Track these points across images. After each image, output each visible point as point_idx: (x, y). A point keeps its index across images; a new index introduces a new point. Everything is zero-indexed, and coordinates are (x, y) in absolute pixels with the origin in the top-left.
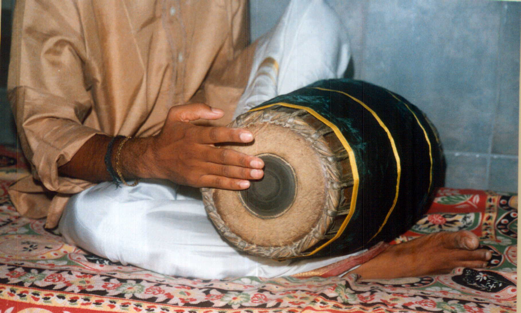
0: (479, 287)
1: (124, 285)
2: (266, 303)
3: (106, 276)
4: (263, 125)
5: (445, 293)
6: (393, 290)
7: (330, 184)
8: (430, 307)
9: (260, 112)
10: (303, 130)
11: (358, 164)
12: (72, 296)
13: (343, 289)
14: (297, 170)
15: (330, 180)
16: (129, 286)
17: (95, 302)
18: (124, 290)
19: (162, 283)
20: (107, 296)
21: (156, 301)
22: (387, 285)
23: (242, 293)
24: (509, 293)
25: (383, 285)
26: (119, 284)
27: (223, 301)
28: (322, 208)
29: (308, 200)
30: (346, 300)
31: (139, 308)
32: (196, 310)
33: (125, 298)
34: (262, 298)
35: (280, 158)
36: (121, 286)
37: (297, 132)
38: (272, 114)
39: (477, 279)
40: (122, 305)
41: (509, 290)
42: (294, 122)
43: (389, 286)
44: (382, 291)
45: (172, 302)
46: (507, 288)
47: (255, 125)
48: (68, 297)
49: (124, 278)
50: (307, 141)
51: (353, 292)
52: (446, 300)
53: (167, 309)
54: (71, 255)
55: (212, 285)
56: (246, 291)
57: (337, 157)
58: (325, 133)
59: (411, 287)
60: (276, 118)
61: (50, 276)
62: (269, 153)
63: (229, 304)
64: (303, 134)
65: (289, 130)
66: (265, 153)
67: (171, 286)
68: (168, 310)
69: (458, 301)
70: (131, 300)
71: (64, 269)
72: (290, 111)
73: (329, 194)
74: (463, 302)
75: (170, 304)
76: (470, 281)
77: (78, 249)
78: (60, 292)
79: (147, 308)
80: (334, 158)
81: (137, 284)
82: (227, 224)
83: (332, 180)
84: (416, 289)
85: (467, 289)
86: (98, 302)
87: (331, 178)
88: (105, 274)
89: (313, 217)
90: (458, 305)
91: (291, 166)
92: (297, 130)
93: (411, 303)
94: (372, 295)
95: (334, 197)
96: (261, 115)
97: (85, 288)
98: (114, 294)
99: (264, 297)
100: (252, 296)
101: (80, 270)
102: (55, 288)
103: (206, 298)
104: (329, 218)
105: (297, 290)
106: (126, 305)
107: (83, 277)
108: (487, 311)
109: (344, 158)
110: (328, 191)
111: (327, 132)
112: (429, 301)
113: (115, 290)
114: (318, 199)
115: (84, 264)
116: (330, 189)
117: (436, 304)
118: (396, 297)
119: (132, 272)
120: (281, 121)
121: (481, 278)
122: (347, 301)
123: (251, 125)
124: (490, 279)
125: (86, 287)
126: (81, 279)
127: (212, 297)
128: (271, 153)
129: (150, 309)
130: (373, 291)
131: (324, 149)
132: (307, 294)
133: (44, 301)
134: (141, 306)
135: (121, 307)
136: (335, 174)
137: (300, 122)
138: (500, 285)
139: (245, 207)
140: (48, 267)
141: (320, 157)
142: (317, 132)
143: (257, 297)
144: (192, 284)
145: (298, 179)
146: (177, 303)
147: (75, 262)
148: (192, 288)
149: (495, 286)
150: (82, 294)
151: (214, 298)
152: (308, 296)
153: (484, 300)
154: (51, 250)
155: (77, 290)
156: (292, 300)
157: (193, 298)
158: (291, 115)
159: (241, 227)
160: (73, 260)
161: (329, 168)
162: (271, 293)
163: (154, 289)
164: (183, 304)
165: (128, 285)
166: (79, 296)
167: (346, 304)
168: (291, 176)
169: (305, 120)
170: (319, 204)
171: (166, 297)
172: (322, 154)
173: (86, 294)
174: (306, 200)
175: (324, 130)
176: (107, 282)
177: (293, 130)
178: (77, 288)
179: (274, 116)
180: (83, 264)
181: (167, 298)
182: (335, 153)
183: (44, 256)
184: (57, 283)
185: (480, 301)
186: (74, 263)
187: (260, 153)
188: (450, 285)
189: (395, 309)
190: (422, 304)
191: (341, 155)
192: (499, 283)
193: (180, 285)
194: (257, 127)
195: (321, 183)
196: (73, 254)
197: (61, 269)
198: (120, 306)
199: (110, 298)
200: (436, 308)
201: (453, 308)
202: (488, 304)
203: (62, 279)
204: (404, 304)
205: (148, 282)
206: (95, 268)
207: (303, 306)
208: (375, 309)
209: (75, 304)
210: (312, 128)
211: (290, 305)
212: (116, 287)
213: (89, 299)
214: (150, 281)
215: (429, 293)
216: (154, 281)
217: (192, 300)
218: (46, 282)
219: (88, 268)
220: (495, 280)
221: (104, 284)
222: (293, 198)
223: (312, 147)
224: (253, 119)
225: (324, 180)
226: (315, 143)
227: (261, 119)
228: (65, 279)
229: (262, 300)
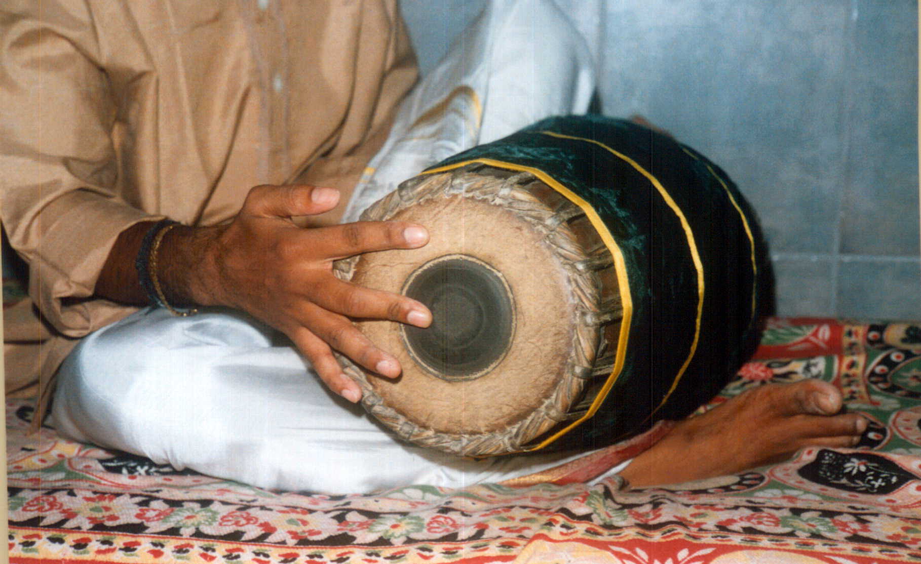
0: (853, 485)
1: (178, 511)
2: (456, 531)
3: (141, 495)
4: (451, 201)
5: (791, 499)
6: (694, 499)
7: (580, 317)
8: (768, 525)
9: (444, 176)
10: (528, 210)
11: (630, 276)
12: (78, 536)
13: (601, 500)
14: (516, 288)
15: (579, 307)
16: (188, 514)
17: (123, 547)
18: (178, 522)
19: (252, 504)
20: (146, 533)
21: (243, 539)
22: (681, 491)
23: (407, 516)
24: (914, 494)
25: (673, 492)
26: (167, 510)
27: (373, 532)
28: (565, 362)
29: (537, 346)
30: (608, 520)
31: (210, 553)
32: (323, 552)
33: (181, 535)
34: (447, 523)
35: (483, 264)
36: (172, 514)
37: (517, 214)
38: (468, 180)
39: (847, 471)
40: (176, 549)
41: (911, 488)
42: (510, 196)
43: (685, 494)
44: (672, 501)
45: (272, 538)
46: (908, 485)
47: (434, 200)
48: (70, 539)
49: (176, 498)
50: (536, 232)
51: (619, 506)
52: (797, 512)
53: (266, 552)
54: (73, 462)
55: (348, 503)
56: (416, 512)
57: (594, 262)
58: (571, 217)
59: (724, 493)
60: (476, 186)
61: (32, 501)
62: (462, 254)
63: (385, 538)
64: (528, 219)
65: (500, 209)
66: (455, 254)
67: (270, 510)
68: (267, 556)
69: (820, 513)
70: (192, 539)
71: (59, 486)
72: (503, 174)
73: (578, 335)
74: (828, 514)
75: (270, 543)
76: (834, 476)
77: (84, 449)
78: (53, 530)
79: (226, 553)
80: (587, 265)
81: (203, 509)
82: (379, 390)
83: (583, 307)
84: (737, 495)
85: (831, 491)
86: (128, 546)
87: (581, 303)
88: (139, 492)
89: (545, 378)
90: (820, 521)
91: (503, 279)
92: (517, 211)
93: (731, 521)
94: (656, 510)
95: (588, 339)
96: (448, 180)
97: (102, 520)
98: (158, 530)
99: (451, 522)
100: (427, 520)
101: (90, 488)
102: (45, 522)
103: (339, 527)
104: (577, 381)
105: (512, 507)
106: (184, 549)
107: (97, 500)
108: (877, 527)
109: (606, 266)
110: (576, 328)
111: (574, 214)
112: (764, 515)
113: (160, 521)
114: (556, 345)
115: (98, 475)
116: (579, 325)
117: (779, 521)
118: (702, 511)
119: (192, 486)
120: (485, 193)
121: (854, 468)
122: (611, 521)
123: (427, 201)
124: (871, 470)
125: (105, 519)
126: (93, 505)
127: (351, 525)
128: (466, 255)
129: (231, 555)
130: (656, 501)
131: (569, 248)
132: (532, 512)
133: (23, 550)
134: (214, 550)
135: (175, 554)
136: (590, 297)
137: (522, 195)
138: (894, 480)
139: (414, 358)
140: (29, 484)
141: (562, 263)
142: (556, 215)
143: (437, 522)
144: (309, 504)
145: (518, 306)
146: (283, 539)
147: (81, 473)
148: (311, 511)
149: (885, 482)
150: (97, 532)
151: (354, 527)
152: (535, 515)
153: (868, 509)
154: (33, 452)
155: (87, 525)
156: (505, 524)
157: (313, 530)
158: (505, 182)
159: (406, 397)
160: (76, 470)
161: (578, 285)
162: (463, 514)
163: (237, 516)
164: (295, 541)
165: (187, 512)
166: (90, 536)
167: (609, 527)
168: (505, 299)
169: (532, 192)
170: (558, 355)
171: (261, 530)
172: (565, 258)
173: (104, 532)
174: (533, 346)
175: (568, 211)
176: (144, 508)
177: (509, 210)
178: (87, 521)
179: (472, 183)
180: (96, 476)
181: (263, 532)
182: (590, 255)
183: (20, 464)
184: (48, 513)
185: (860, 511)
186: (79, 475)
187: (444, 254)
188: (797, 484)
189: (703, 532)
190: (754, 521)
191: (600, 259)
192: (892, 476)
193: (286, 507)
194: (438, 205)
195: (563, 315)
196: (77, 459)
197: (53, 487)
198: (173, 552)
199: (153, 537)
200: (780, 527)
201: (813, 526)
202: (876, 515)
203: (56, 505)
204: (720, 522)
205: (224, 503)
206: (120, 482)
207: (528, 533)
208: (665, 533)
209: (85, 553)
210: (545, 208)
211: (503, 533)
212: (161, 516)
213: (111, 540)
214: (229, 501)
215: (761, 500)
216: (236, 501)
217: (312, 533)
218: (25, 513)
219: (106, 483)
220: (883, 471)
221: (139, 512)
222: (507, 342)
223: (545, 242)
224: (432, 187)
225: (569, 309)
226: (551, 236)
227: (447, 189)
228: (61, 505)
229: (448, 527)
